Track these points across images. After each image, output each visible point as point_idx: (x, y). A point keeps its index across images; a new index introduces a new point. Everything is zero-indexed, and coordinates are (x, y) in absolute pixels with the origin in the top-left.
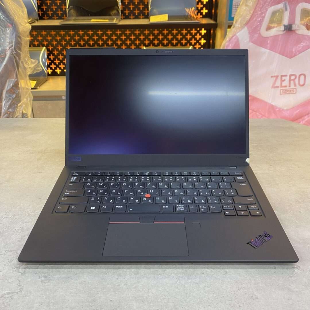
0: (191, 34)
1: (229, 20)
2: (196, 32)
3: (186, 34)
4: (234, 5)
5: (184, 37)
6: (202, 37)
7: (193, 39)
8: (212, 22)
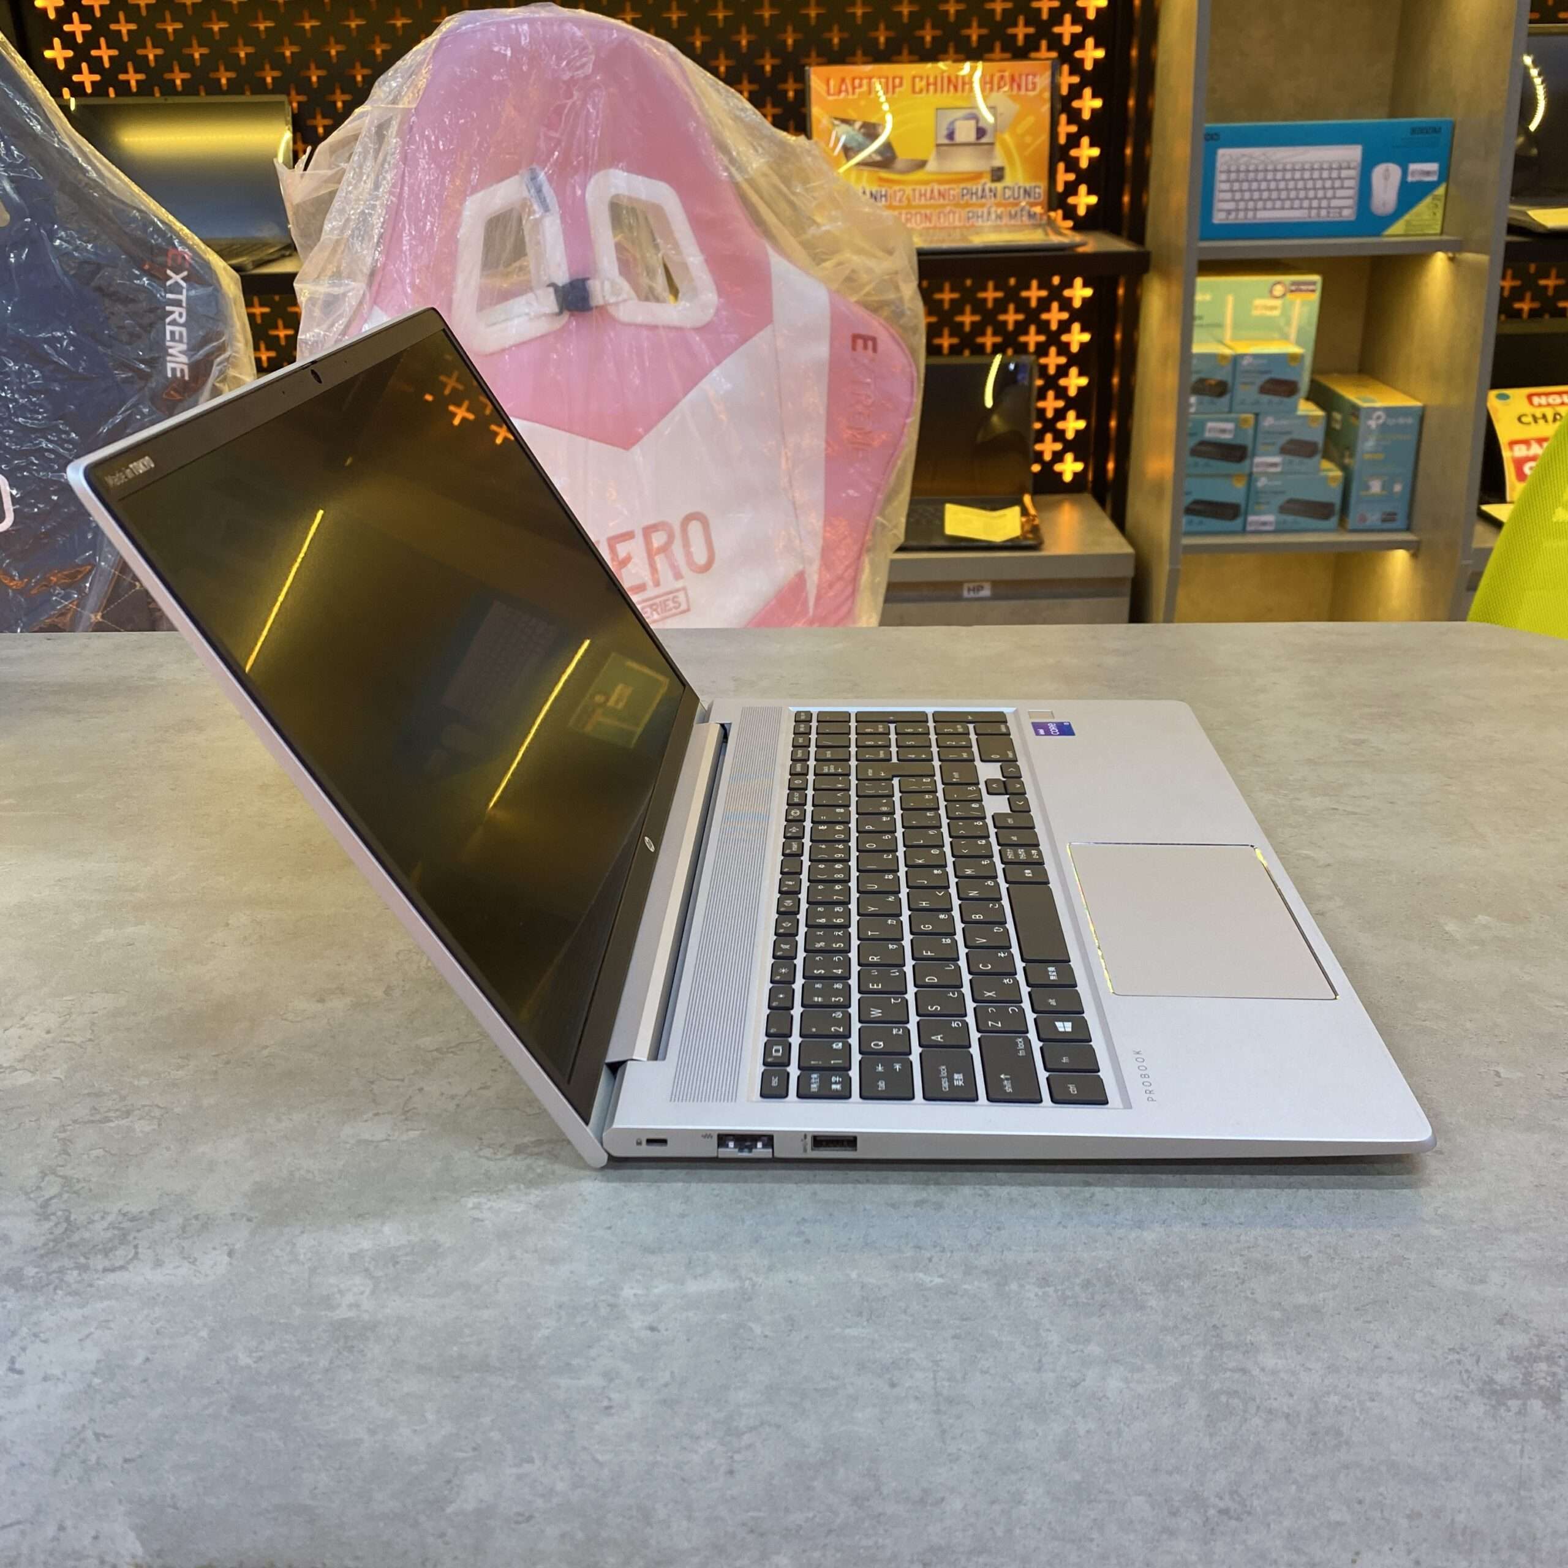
0: (1023, 305)
1: (1202, 239)
2: (1044, 293)
3: (1001, 306)
4: (1225, 168)
5: (989, 317)
6: (1076, 315)
7: (1033, 329)
8: (1119, 245)
